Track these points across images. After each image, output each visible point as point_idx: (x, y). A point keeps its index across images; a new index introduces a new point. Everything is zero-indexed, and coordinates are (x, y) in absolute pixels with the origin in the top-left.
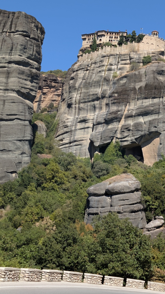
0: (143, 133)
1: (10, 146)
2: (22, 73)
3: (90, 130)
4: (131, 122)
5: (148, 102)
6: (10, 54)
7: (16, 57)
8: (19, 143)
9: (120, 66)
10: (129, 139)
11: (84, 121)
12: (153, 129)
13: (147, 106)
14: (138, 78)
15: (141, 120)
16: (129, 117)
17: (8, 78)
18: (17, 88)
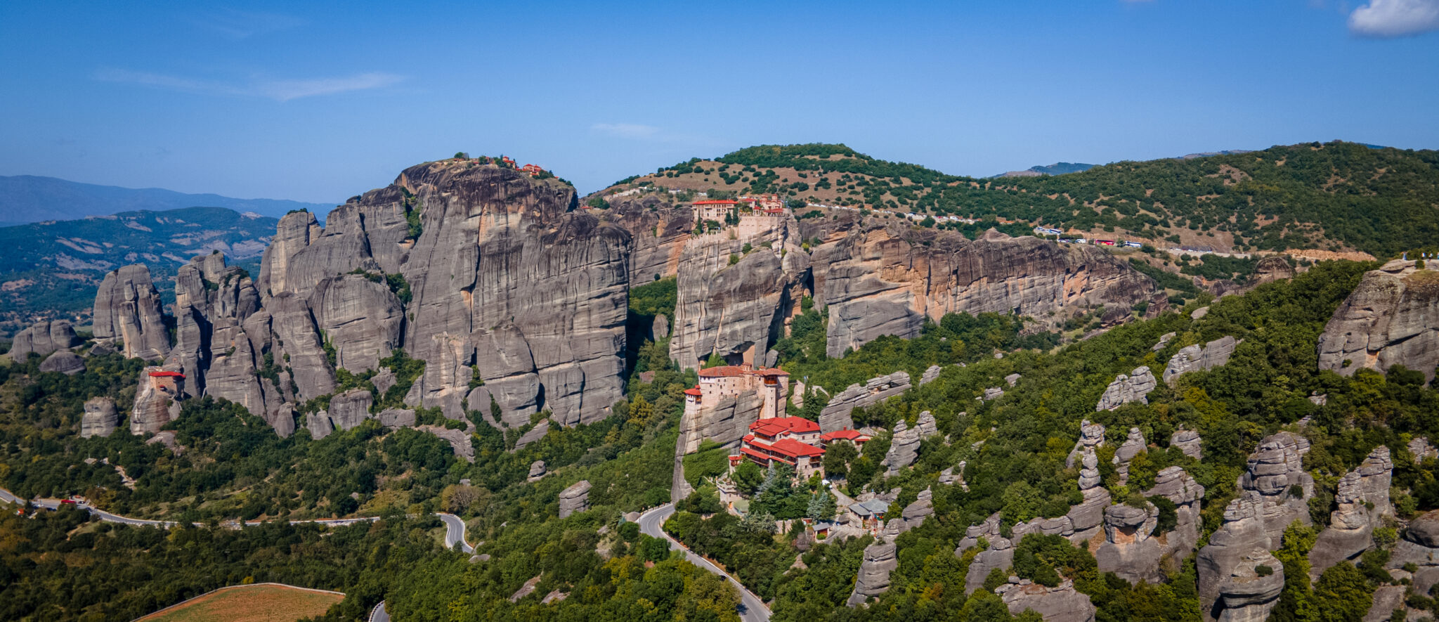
0: (738, 343)
1: (600, 383)
2: (604, 305)
3: (697, 335)
4: (728, 330)
5: (743, 306)
6: (589, 290)
7: (595, 292)
8: (607, 380)
9: (720, 258)
10: (726, 349)
11: (689, 325)
12: (747, 339)
13: (742, 311)
14: (735, 275)
15: (739, 327)
16: (725, 324)
17: (590, 315)
18: (600, 324)
